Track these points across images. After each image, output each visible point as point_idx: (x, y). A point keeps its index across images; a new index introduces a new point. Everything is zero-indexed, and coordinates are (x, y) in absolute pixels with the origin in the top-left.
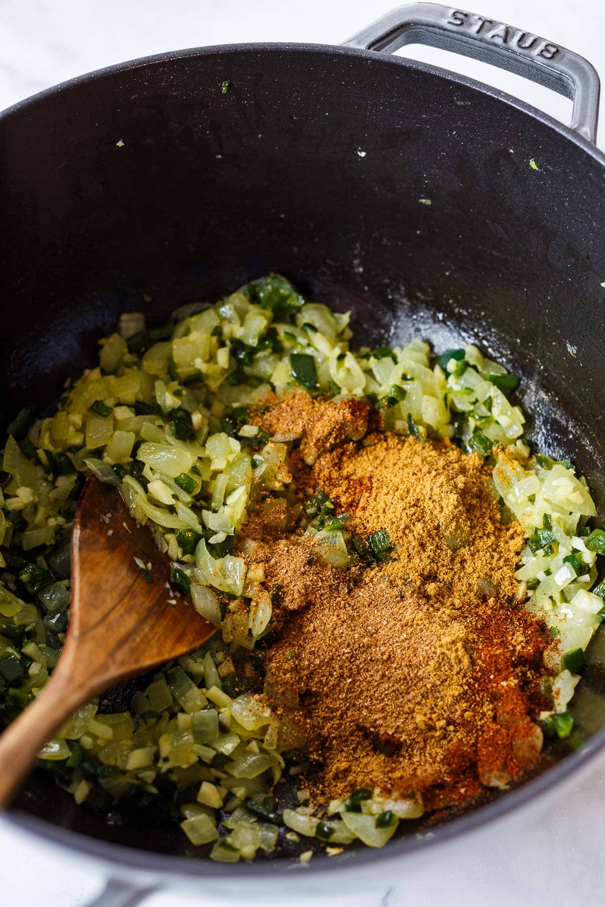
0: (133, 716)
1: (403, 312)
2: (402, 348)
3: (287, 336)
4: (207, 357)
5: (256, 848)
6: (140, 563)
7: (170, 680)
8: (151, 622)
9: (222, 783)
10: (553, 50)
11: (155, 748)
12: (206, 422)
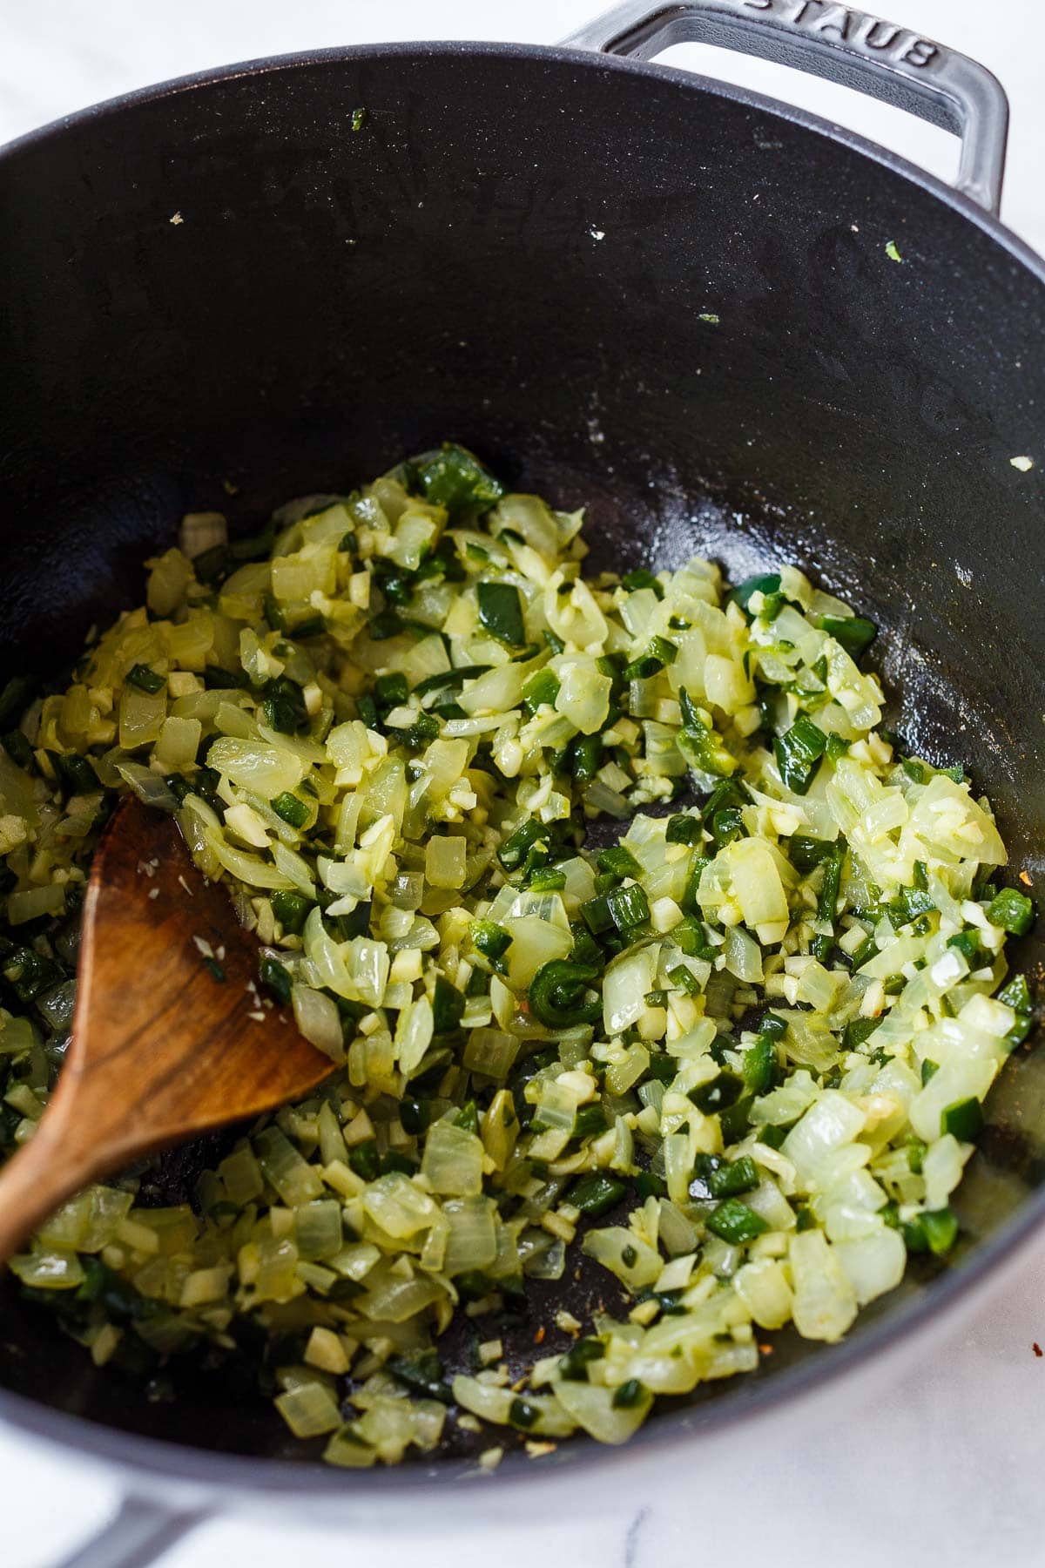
0: (197, 1211)
1: (674, 511)
2: (672, 572)
3: (471, 553)
4: (333, 589)
5: (405, 1442)
6: (204, 948)
7: (259, 1151)
8: (215, 1049)
9: (348, 1329)
10: (928, 51)
11: (230, 1269)
12: (330, 702)
